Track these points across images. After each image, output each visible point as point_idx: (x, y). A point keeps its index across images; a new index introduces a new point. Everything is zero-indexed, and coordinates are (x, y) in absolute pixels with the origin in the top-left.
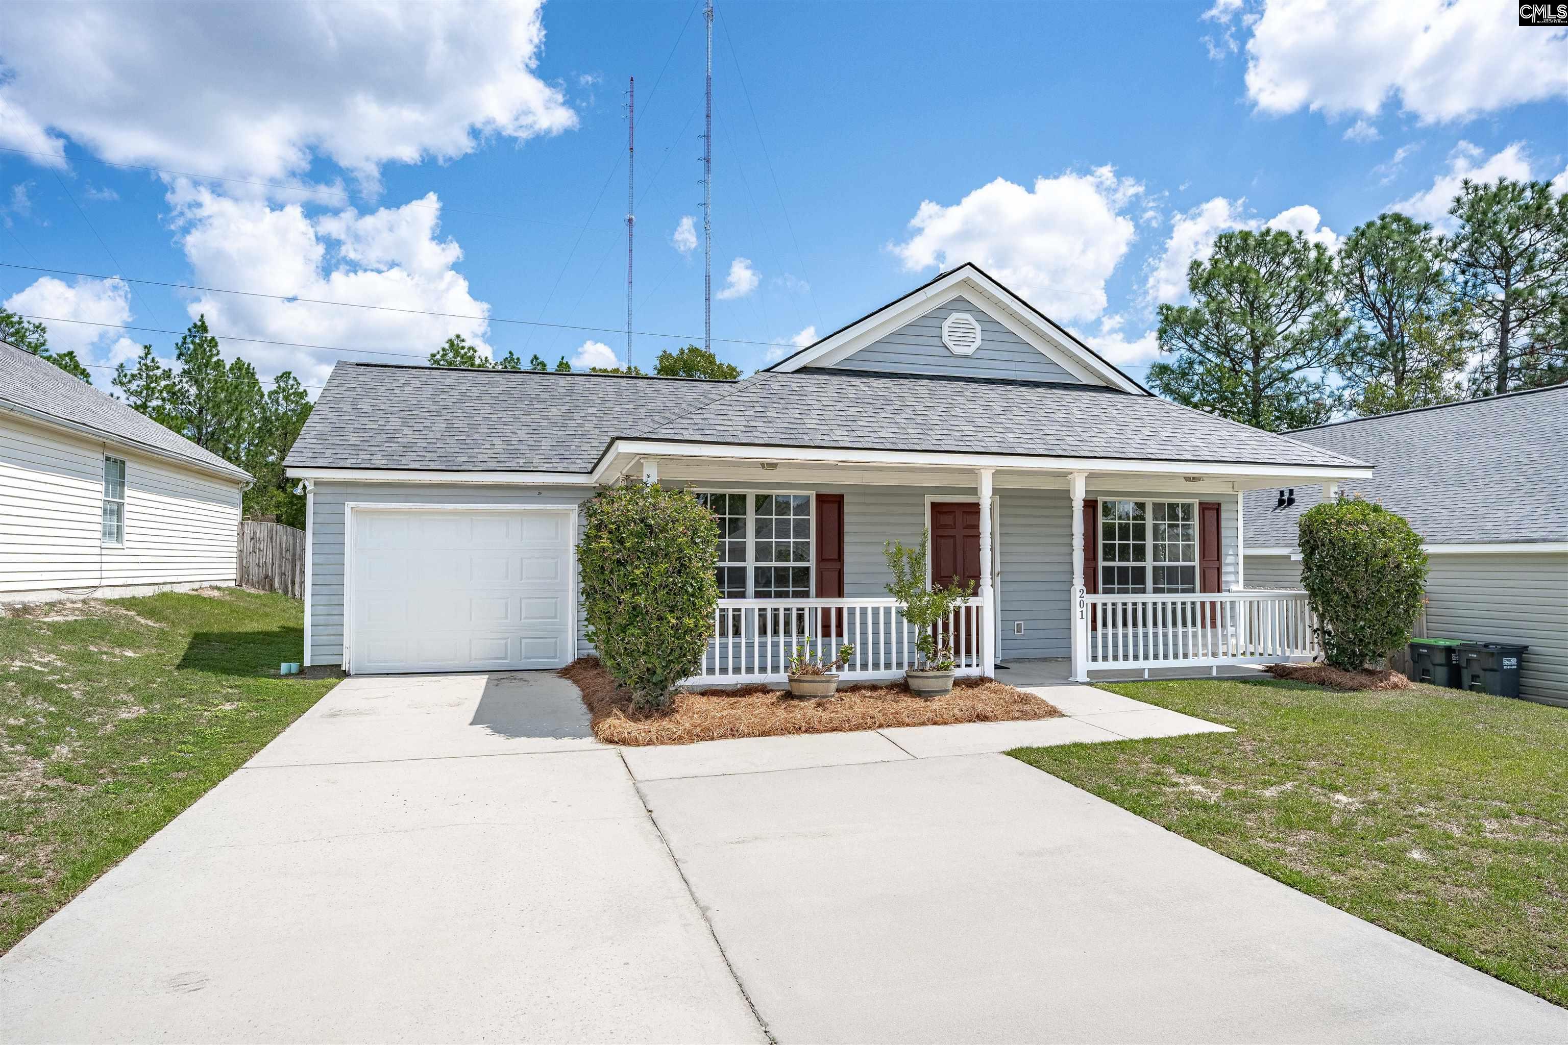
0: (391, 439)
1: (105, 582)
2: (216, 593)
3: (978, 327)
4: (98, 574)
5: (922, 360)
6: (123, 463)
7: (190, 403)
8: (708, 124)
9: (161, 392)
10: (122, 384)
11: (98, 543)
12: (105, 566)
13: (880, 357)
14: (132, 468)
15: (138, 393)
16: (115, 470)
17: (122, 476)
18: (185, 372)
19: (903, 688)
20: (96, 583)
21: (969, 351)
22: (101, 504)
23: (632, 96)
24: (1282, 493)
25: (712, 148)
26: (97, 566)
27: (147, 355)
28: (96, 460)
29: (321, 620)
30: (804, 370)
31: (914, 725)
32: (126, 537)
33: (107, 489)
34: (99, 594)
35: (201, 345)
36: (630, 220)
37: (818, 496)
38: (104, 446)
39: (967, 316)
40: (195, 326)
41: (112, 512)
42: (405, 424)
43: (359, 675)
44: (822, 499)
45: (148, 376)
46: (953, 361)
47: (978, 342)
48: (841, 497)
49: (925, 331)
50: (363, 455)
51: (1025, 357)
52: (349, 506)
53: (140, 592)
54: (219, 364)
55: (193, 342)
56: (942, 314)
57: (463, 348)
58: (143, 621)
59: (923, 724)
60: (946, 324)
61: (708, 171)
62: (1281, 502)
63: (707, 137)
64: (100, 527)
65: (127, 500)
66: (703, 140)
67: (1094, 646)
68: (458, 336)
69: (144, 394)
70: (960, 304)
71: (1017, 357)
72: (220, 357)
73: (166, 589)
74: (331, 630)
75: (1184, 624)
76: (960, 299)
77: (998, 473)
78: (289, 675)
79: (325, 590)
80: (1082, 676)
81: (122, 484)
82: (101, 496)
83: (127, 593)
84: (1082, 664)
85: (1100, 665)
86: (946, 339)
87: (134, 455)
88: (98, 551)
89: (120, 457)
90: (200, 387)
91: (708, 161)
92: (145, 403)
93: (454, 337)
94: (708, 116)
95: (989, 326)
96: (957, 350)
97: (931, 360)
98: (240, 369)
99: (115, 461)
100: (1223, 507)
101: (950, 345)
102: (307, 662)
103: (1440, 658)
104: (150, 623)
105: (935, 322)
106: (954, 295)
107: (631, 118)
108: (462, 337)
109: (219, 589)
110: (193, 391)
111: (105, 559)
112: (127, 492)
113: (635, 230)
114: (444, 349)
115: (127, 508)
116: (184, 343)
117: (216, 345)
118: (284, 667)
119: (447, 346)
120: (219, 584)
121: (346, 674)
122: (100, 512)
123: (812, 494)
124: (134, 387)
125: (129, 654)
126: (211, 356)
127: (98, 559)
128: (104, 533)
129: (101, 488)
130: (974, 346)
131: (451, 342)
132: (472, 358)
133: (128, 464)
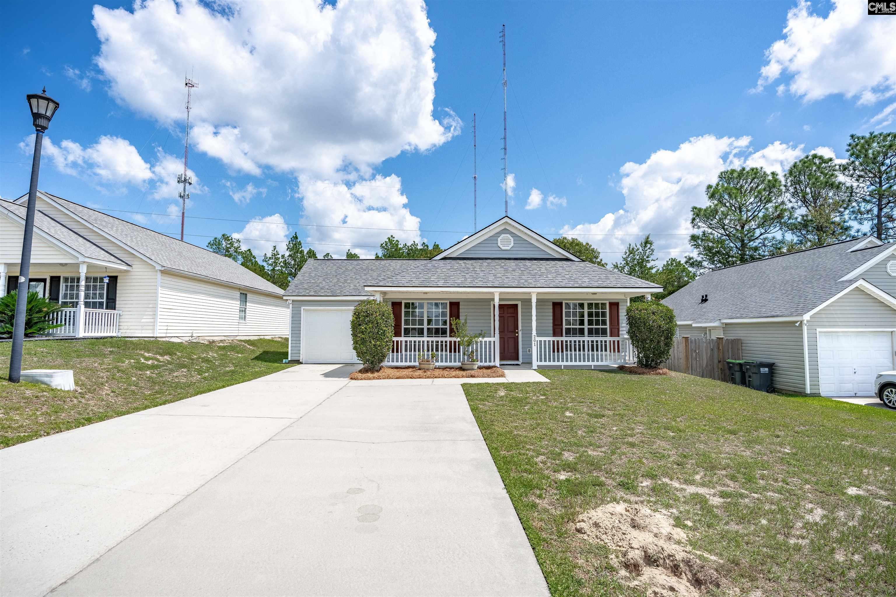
0: (317, 286)
1: (240, 334)
2: (280, 339)
3: (512, 239)
4: (237, 331)
5: (491, 252)
6: (246, 294)
7: (291, 267)
8: (505, 133)
9: (280, 264)
10: (266, 261)
11: (237, 321)
12: (240, 329)
13: (473, 252)
14: (249, 296)
15: (271, 265)
16: (244, 296)
17: (246, 299)
18: (290, 256)
19: (461, 369)
20: (237, 334)
21: (508, 248)
22: (238, 308)
23: (475, 122)
24: (703, 297)
25: (507, 143)
26: (237, 329)
27: (275, 249)
28: (237, 294)
29: (294, 345)
30: (445, 259)
31: (448, 378)
32: (247, 319)
33: (241, 303)
34: (238, 338)
35: (295, 244)
36: (475, 177)
37: (450, 303)
38: (240, 289)
39: (508, 235)
40: (293, 237)
41: (242, 311)
42: (324, 280)
43: (305, 364)
44: (451, 304)
45: (275, 258)
46: (504, 252)
47: (512, 244)
48: (459, 303)
49: (491, 242)
50: (308, 291)
51: (532, 249)
52: (302, 308)
53: (252, 338)
54: (302, 252)
55: (292, 243)
56: (498, 235)
57: (394, 241)
58: (249, 347)
59: (451, 377)
60: (499, 239)
61: (505, 154)
62: (702, 300)
63: (505, 138)
64: (238, 316)
65: (247, 307)
66: (503, 141)
67: (541, 355)
68: (392, 236)
69: (274, 265)
70: (505, 231)
71: (529, 249)
72: (302, 249)
73: (262, 337)
74: (297, 348)
75: (597, 350)
76: (505, 229)
77: (501, 293)
78: (286, 363)
79: (295, 335)
80: (535, 367)
81: (246, 302)
82: (239, 306)
83: (247, 338)
84: (535, 363)
85: (543, 363)
86: (499, 244)
87: (250, 292)
88: (237, 324)
89: (245, 292)
90: (295, 261)
91: (505, 149)
92: (274, 268)
93: (390, 236)
94: (505, 129)
95: (516, 238)
96: (503, 248)
97: (494, 252)
98: (310, 253)
99: (243, 294)
100: (620, 304)
101: (501, 246)
102: (289, 359)
103: (737, 368)
104: (251, 347)
105: (495, 238)
106: (502, 228)
107: (475, 132)
108: (394, 236)
109: (281, 338)
110: (293, 262)
111: (240, 326)
112: (248, 304)
113: (477, 182)
114: (386, 242)
115: (247, 309)
116: (289, 244)
117: (301, 244)
118: (284, 360)
119: (387, 240)
120: (282, 336)
121: (301, 363)
122: (238, 311)
123: (448, 302)
124: (270, 262)
125: (240, 355)
126: (299, 248)
127: (237, 326)
128: (240, 318)
129: (239, 303)
130: (511, 246)
131: (389, 239)
132: (397, 245)
133: (248, 295)
